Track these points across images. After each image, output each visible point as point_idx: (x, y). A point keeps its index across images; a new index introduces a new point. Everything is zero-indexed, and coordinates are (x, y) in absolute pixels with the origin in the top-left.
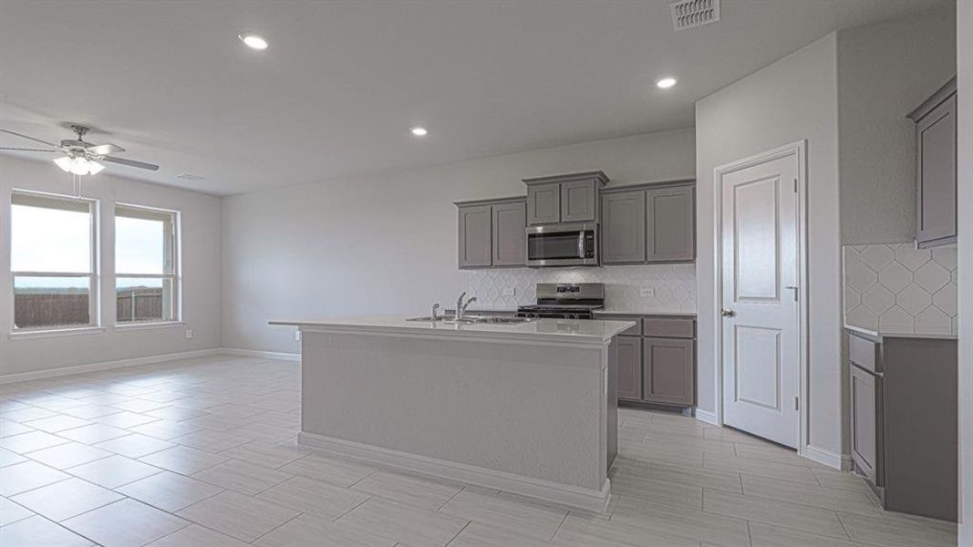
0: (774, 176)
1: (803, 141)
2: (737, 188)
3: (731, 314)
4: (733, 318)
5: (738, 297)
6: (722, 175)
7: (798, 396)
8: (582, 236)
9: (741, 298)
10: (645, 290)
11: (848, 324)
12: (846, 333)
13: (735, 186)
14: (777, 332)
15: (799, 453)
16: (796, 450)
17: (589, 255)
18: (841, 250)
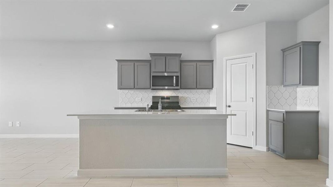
0: (245, 63)
1: (255, 53)
2: (232, 65)
3: (229, 106)
4: (230, 108)
5: (232, 101)
6: (227, 60)
7: (253, 131)
8: (175, 78)
9: (233, 101)
10: (193, 99)
11: (268, 108)
12: (268, 111)
13: (231, 65)
14: (246, 112)
15: (253, 148)
16: (252, 148)
17: (177, 85)
18: (266, 87)
